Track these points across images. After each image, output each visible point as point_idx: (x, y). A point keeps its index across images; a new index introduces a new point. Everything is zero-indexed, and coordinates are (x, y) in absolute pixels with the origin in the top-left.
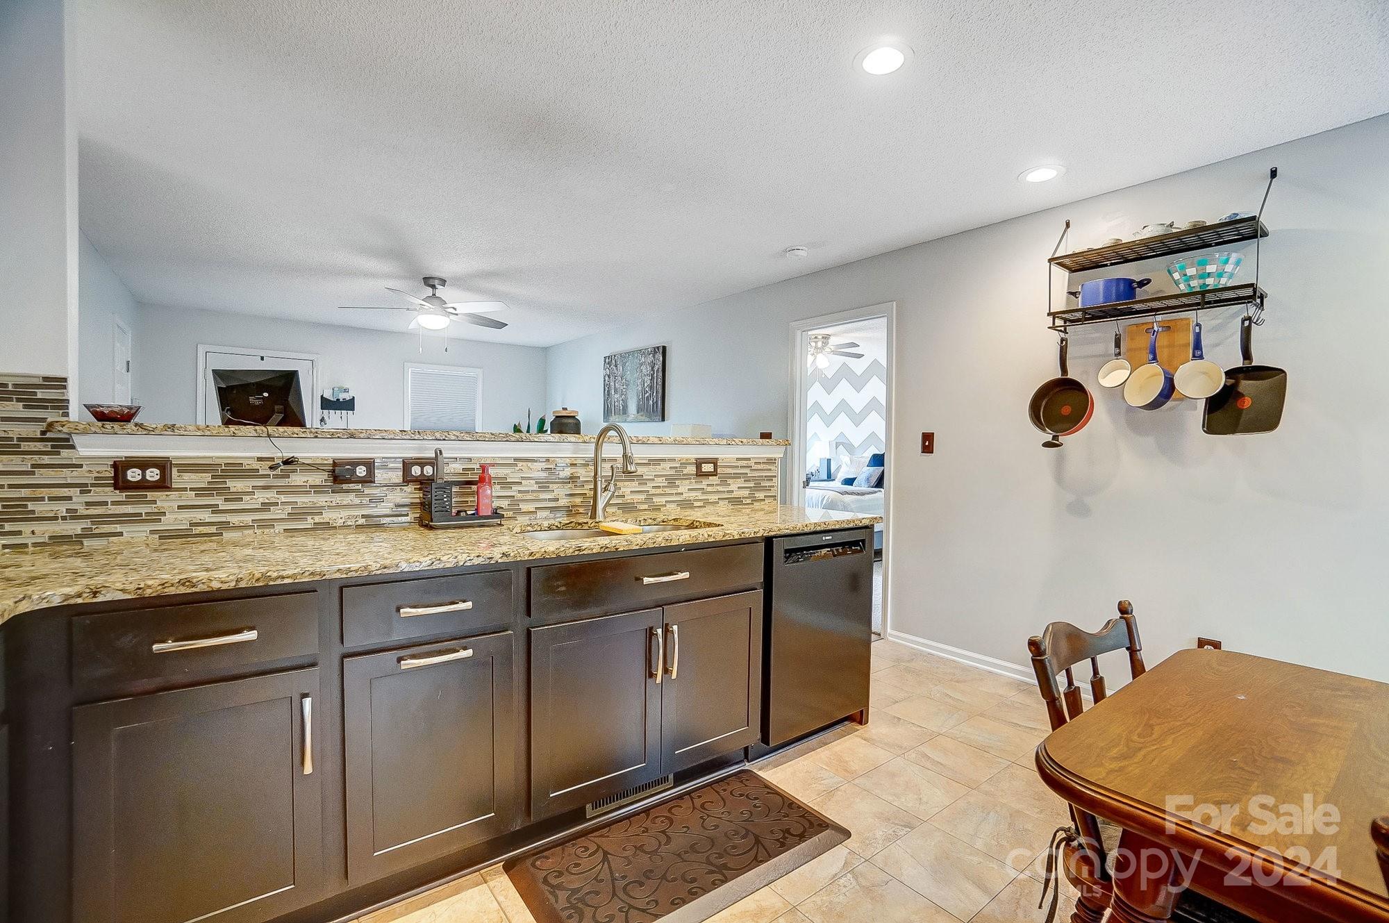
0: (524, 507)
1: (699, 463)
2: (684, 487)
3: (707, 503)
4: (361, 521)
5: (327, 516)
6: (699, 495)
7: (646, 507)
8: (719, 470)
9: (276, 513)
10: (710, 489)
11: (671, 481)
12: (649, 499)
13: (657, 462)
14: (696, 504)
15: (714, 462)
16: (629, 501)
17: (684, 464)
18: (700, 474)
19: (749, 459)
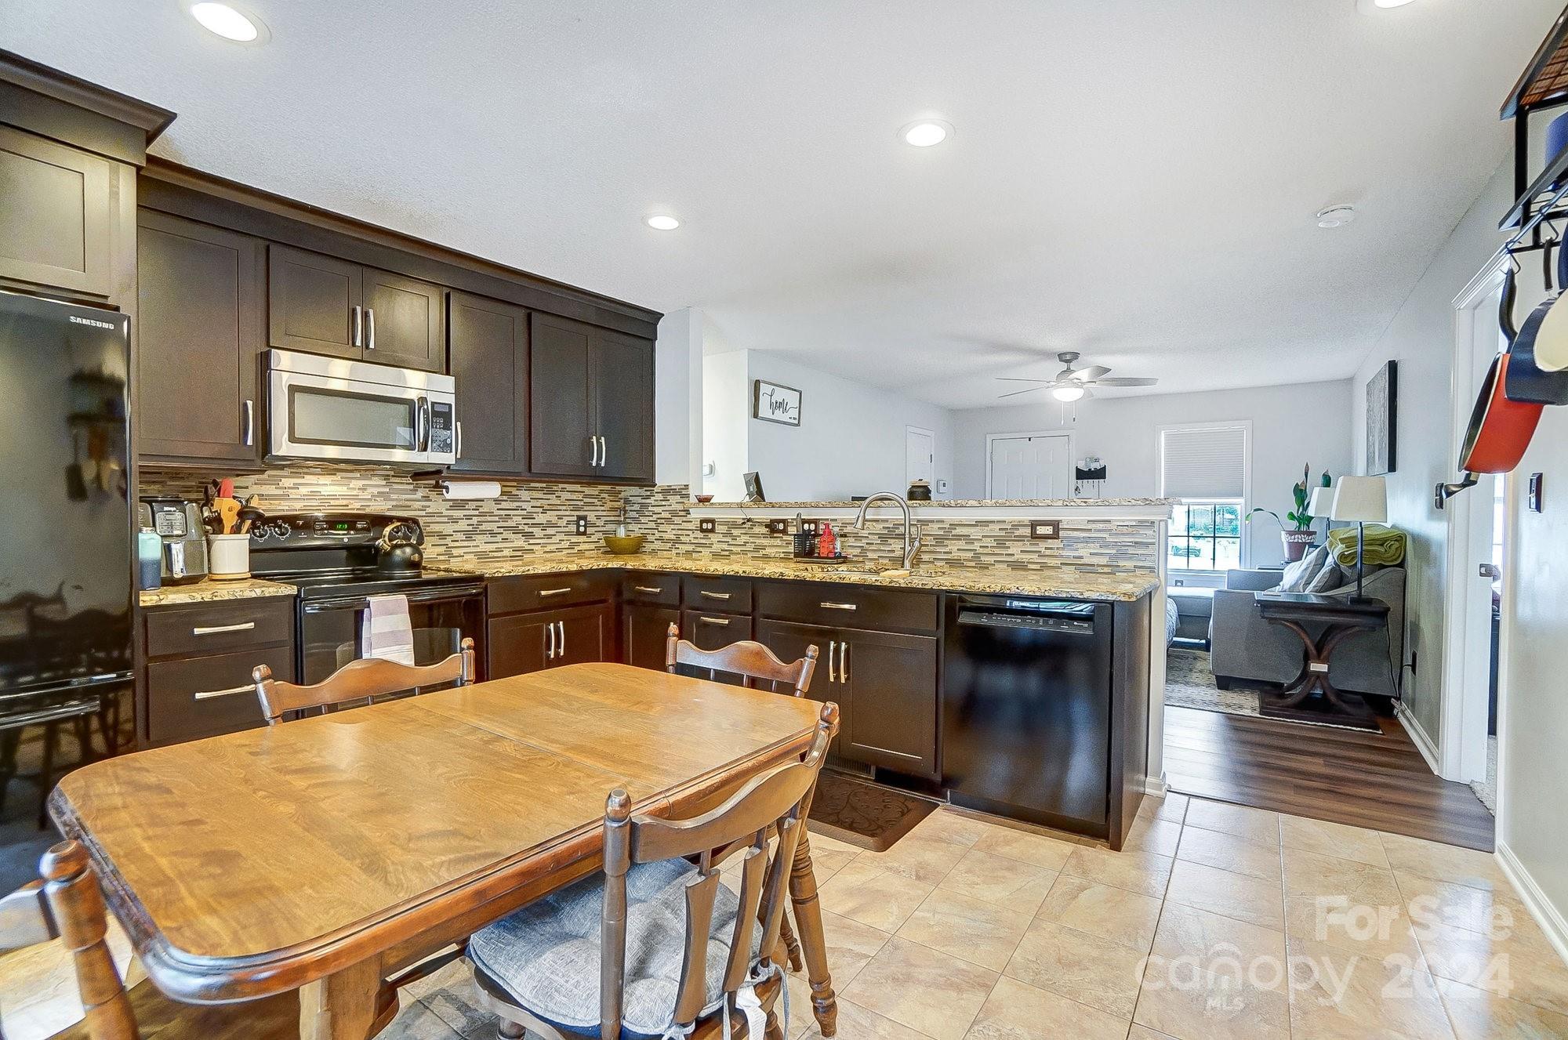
0: (871, 555)
1: (1034, 525)
2: (1015, 549)
3: (1044, 567)
4: (782, 555)
5: (768, 551)
6: (1035, 557)
7: (973, 564)
8: (1061, 533)
9: (749, 547)
10: (1048, 552)
11: (1001, 543)
12: (977, 556)
13: (986, 523)
14: (1031, 566)
15: (1056, 525)
16: (955, 558)
17: (1017, 526)
18: (1034, 536)
19: (1109, 521)
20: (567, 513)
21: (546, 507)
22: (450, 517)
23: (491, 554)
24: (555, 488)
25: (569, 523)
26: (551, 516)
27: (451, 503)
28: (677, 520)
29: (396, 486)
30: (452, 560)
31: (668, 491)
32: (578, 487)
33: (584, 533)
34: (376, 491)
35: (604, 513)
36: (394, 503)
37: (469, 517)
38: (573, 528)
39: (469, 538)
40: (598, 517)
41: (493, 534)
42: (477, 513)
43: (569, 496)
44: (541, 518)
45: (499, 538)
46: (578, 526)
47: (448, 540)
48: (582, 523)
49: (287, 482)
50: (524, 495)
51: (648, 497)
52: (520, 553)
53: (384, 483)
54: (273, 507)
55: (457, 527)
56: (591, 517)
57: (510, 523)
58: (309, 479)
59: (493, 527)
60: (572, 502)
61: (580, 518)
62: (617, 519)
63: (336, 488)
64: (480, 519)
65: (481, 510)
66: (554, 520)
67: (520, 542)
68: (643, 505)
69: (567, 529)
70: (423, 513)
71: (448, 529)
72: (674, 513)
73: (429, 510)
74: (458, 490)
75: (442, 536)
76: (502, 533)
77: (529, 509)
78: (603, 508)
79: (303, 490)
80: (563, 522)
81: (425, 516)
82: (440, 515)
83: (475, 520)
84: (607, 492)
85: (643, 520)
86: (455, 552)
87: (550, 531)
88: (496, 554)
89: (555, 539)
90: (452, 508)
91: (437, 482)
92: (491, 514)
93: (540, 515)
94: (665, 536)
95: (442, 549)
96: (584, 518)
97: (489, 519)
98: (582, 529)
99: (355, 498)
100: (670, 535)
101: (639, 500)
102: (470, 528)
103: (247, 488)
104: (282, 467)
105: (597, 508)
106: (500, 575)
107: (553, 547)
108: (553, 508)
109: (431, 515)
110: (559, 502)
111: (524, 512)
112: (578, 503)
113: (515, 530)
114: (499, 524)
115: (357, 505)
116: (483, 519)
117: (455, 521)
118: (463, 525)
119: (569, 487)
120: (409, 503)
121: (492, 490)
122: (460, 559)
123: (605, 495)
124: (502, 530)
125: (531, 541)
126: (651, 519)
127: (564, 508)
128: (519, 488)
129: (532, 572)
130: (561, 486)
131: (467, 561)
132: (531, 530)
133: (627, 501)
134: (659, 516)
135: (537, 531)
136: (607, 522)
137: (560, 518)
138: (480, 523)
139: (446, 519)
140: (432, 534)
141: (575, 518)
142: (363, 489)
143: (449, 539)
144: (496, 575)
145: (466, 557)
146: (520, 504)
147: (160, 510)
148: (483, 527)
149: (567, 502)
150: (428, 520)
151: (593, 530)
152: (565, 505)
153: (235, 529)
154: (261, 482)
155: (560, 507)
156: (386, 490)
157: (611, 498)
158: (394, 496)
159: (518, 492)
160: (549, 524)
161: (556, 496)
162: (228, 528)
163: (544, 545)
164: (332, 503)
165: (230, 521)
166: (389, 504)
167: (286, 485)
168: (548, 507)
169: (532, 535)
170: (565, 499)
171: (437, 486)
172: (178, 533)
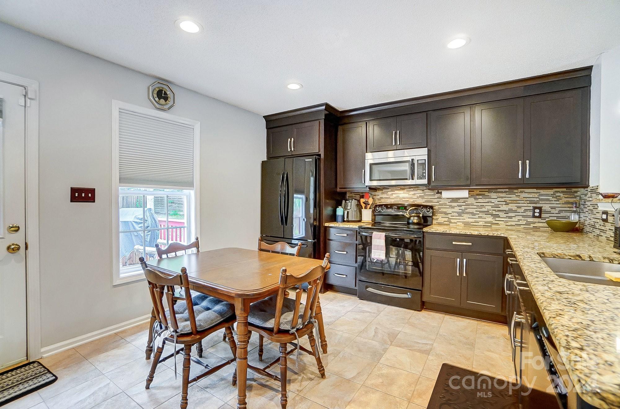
20: (525, 205)
21: (508, 202)
22: (450, 206)
23: (472, 224)
24: (516, 191)
25: (526, 211)
26: (513, 206)
27: (451, 200)
28: (594, 211)
29: (427, 193)
30: (451, 224)
31: (593, 190)
32: (535, 190)
33: (540, 217)
34: (418, 195)
35: (559, 206)
36: (426, 200)
37: (460, 206)
38: (531, 214)
39: (460, 215)
40: (552, 208)
41: (473, 214)
42: (464, 204)
43: (526, 195)
44: (505, 207)
45: (477, 216)
46: (534, 212)
47: (449, 216)
48: (537, 211)
49: (390, 193)
50: (493, 195)
51: (586, 195)
52: (490, 225)
53: (422, 192)
54: (386, 201)
55: (453, 210)
56: (546, 207)
57: (483, 209)
59: (474, 210)
60: (528, 199)
61: (535, 208)
62: (571, 209)
63: (405, 195)
64: (466, 207)
65: (467, 203)
66: (515, 208)
67: (490, 219)
68: (585, 201)
69: (525, 214)
71: (450, 211)
72: (594, 206)
73: (440, 203)
74: (446, 194)
75: (446, 213)
76: (479, 214)
77: (497, 203)
78: (558, 202)
79: (394, 196)
80: (522, 210)
81: (439, 205)
82: (445, 204)
83: (463, 207)
84: (562, 192)
85: (585, 210)
86: (452, 221)
87: (511, 214)
88: (474, 224)
89: (514, 219)
90: (451, 202)
91: (438, 191)
92: (472, 205)
93: (504, 205)
95: (446, 219)
96: (540, 208)
97: (471, 207)
98: (537, 214)
99: (411, 198)
100: (592, 222)
101: (584, 197)
102: (461, 211)
103: (379, 195)
104: (388, 189)
105: (553, 202)
106: (431, 231)
107: (513, 223)
108: (513, 202)
110: (518, 199)
111: (493, 204)
112: (535, 199)
113: (487, 213)
114: (477, 210)
115: (412, 201)
116: (467, 207)
117: (453, 207)
118: (457, 209)
119: (526, 190)
120: (432, 200)
121: (465, 194)
122: (455, 224)
123: (561, 195)
124: (478, 213)
125: (497, 219)
127: (523, 202)
128: (489, 192)
129: (448, 232)
130: (520, 190)
131: (458, 225)
132: (497, 213)
133: (580, 198)
134: (589, 208)
135: (502, 214)
136: (560, 211)
137: (519, 207)
138: (466, 209)
139: (448, 207)
140: (442, 213)
141: (532, 208)
142: (414, 194)
145: (458, 223)
146: (490, 200)
147: (345, 202)
148: (468, 211)
149: (525, 199)
150: (440, 206)
151: (547, 215)
152: (524, 200)
153: (366, 208)
154: (383, 193)
155: (519, 202)
156: (423, 195)
157: (566, 196)
158: (426, 197)
159: (489, 194)
160: (511, 211)
161: (516, 196)
162: (364, 208)
163: (507, 222)
164: (403, 200)
165: (363, 205)
166: (424, 200)
167: (389, 194)
168: (510, 202)
169: (498, 216)
170: (523, 197)
171: (438, 193)
172: (348, 208)
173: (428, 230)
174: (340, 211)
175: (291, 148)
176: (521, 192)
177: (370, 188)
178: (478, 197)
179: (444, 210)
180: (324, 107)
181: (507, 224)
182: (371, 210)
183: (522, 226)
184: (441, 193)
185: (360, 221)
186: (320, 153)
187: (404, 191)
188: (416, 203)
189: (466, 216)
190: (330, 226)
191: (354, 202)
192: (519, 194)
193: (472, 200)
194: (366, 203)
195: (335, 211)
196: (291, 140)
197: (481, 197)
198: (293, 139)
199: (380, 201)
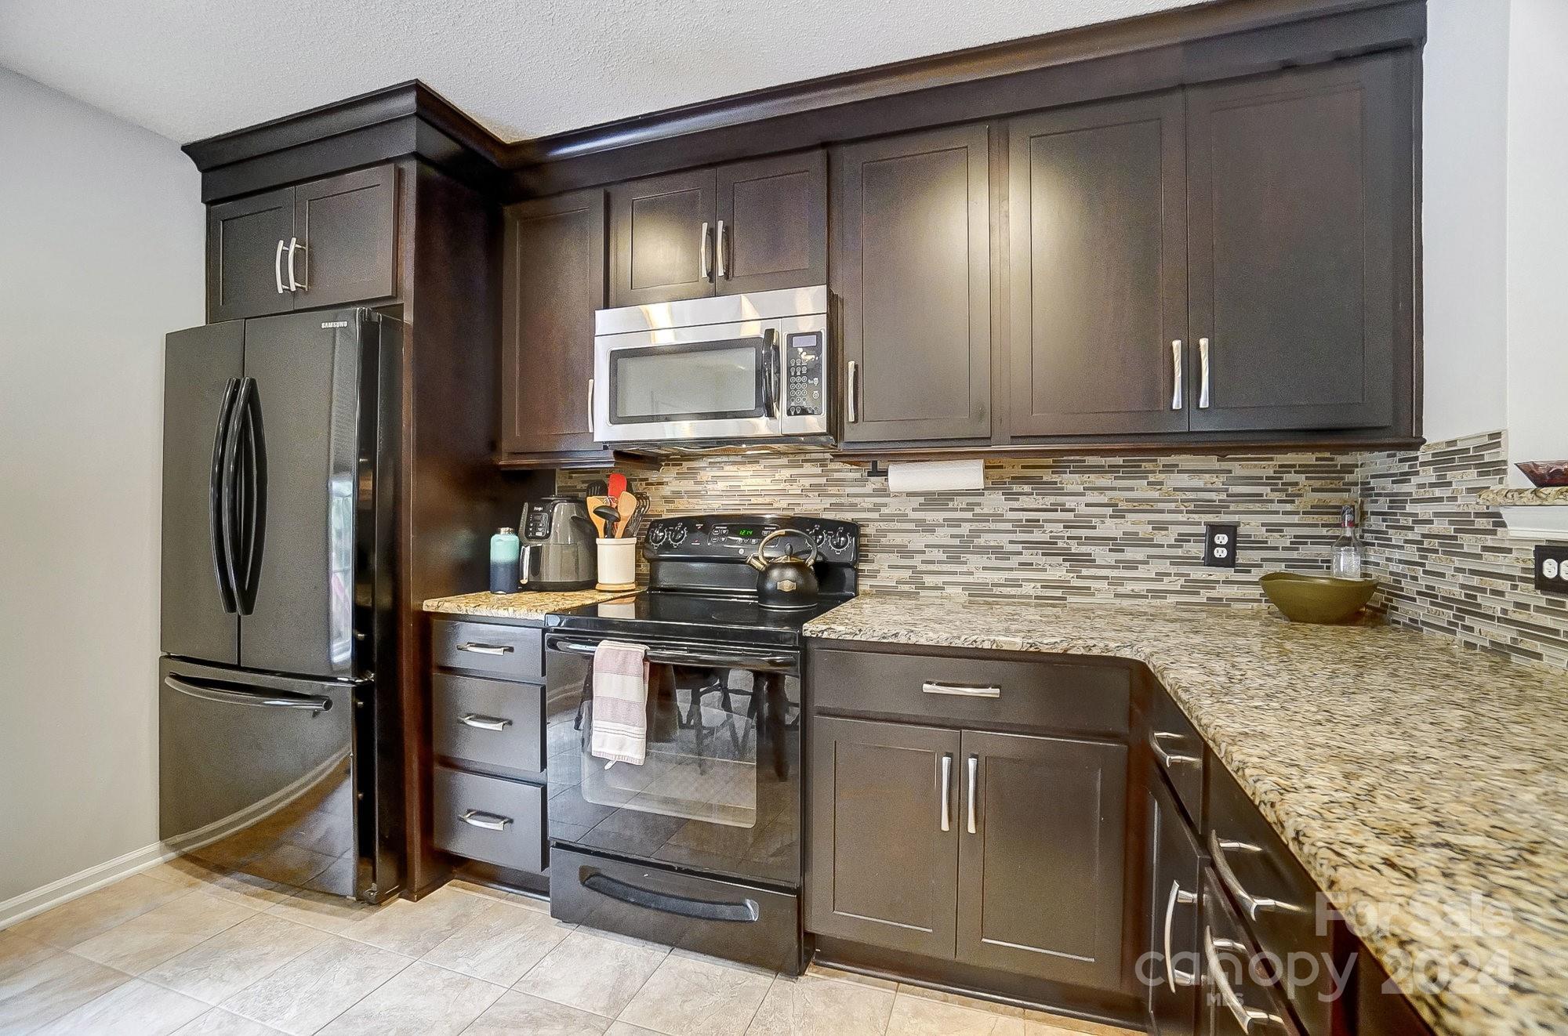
20: (1180, 517)
21: (1122, 505)
22: (920, 523)
23: (997, 591)
24: (1149, 466)
25: (1183, 539)
26: (1138, 524)
27: (921, 500)
28: (1469, 543)
29: (836, 475)
30: (923, 593)
31: (1449, 458)
32: (1212, 462)
33: (1230, 562)
34: (807, 482)
35: (1296, 519)
36: (834, 500)
37: (956, 523)
38: (1198, 550)
39: (954, 559)
40: (1273, 528)
41: (998, 552)
42: (969, 515)
43: (1184, 480)
44: (1111, 528)
45: (1014, 561)
46: (1212, 546)
47: (916, 561)
48: (1222, 539)
49: (706, 475)
50: (1071, 481)
51: (1403, 478)
52: (1058, 593)
53: (819, 470)
54: (690, 507)
55: (930, 539)
56: (1251, 525)
57: (1037, 536)
58: (730, 470)
59: (1003, 540)
60: (1190, 496)
61: (1214, 529)
62: (1337, 532)
63: (759, 481)
64: (975, 526)
65: (977, 510)
66: (1144, 530)
67: (1058, 571)
68: (1397, 501)
69: (1179, 552)
70: (876, 515)
71: (918, 541)
72: (1463, 523)
73: (885, 511)
74: (903, 478)
75: (905, 552)
76: (1020, 553)
77: (1083, 510)
78: (1289, 507)
79: (721, 485)
80: (1170, 536)
81: (878, 521)
82: (903, 518)
83: (965, 529)
84: (1304, 469)
85: (1396, 537)
86: (929, 580)
87: (1130, 554)
90: (921, 508)
91: (875, 464)
92: (998, 518)
93: (1108, 521)
94: (1443, 588)
95: (906, 574)
96: (1231, 530)
97: (993, 526)
98: (1221, 553)
99: (784, 494)
100: (1451, 587)
101: (1388, 486)
102: (957, 542)
105: (1275, 507)
106: (833, 636)
107: (1141, 588)
108: (1142, 506)
109: (889, 518)
110: (1156, 495)
111: (1070, 516)
112: (1213, 496)
113: (1049, 548)
114: (1012, 537)
115: (783, 504)
116: (979, 526)
117: (930, 529)
118: (943, 536)
119: (1184, 462)
120: (854, 501)
121: (968, 475)
122: (938, 593)
123: (1301, 478)
124: (1019, 547)
125: (1085, 572)
126: (1410, 536)
127: (1172, 506)
128: (1057, 468)
129: (903, 640)
130: (1163, 460)
131: (949, 598)
132: (1084, 549)
133: (1367, 491)
134: (1425, 529)
135: (1100, 554)
136: (1298, 541)
137: (1160, 527)
138: (976, 533)
139: (912, 526)
140: (889, 549)
141: (1203, 529)
142: (792, 480)
143: (919, 558)
144: (825, 635)
145: (949, 590)
146: (1060, 499)
147: (531, 510)
148: (981, 541)
149: (1181, 496)
150: (883, 525)
151: (1256, 556)
152: (1176, 501)
153: (609, 533)
154: (681, 476)
155: (1161, 506)
156: (823, 480)
157: (1317, 484)
158: (833, 490)
159: (1056, 478)
160: (1133, 540)
161: (1148, 484)
162: (601, 533)
163: (1118, 582)
164: (754, 500)
165: (599, 523)
166: (827, 502)
167: (705, 479)
168: (1130, 506)
169: (1087, 560)
170: (1175, 489)
171: (876, 472)
172: (539, 534)
173: (822, 632)
174: (503, 546)
175: (285, 281)
176: (1169, 469)
177: (619, 454)
178: (1016, 488)
179: (898, 539)
180: (409, 102)
181: (1120, 590)
182: (634, 540)
183: (1172, 599)
184: (885, 473)
185: (591, 584)
186: (399, 302)
187: (756, 467)
188: (798, 511)
189: (974, 561)
190: (440, 610)
191: (562, 511)
192: (1161, 477)
193: (995, 502)
194: (609, 515)
195: (483, 549)
196: (287, 244)
197: (1027, 488)
198: (294, 240)
199: (672, 506)
